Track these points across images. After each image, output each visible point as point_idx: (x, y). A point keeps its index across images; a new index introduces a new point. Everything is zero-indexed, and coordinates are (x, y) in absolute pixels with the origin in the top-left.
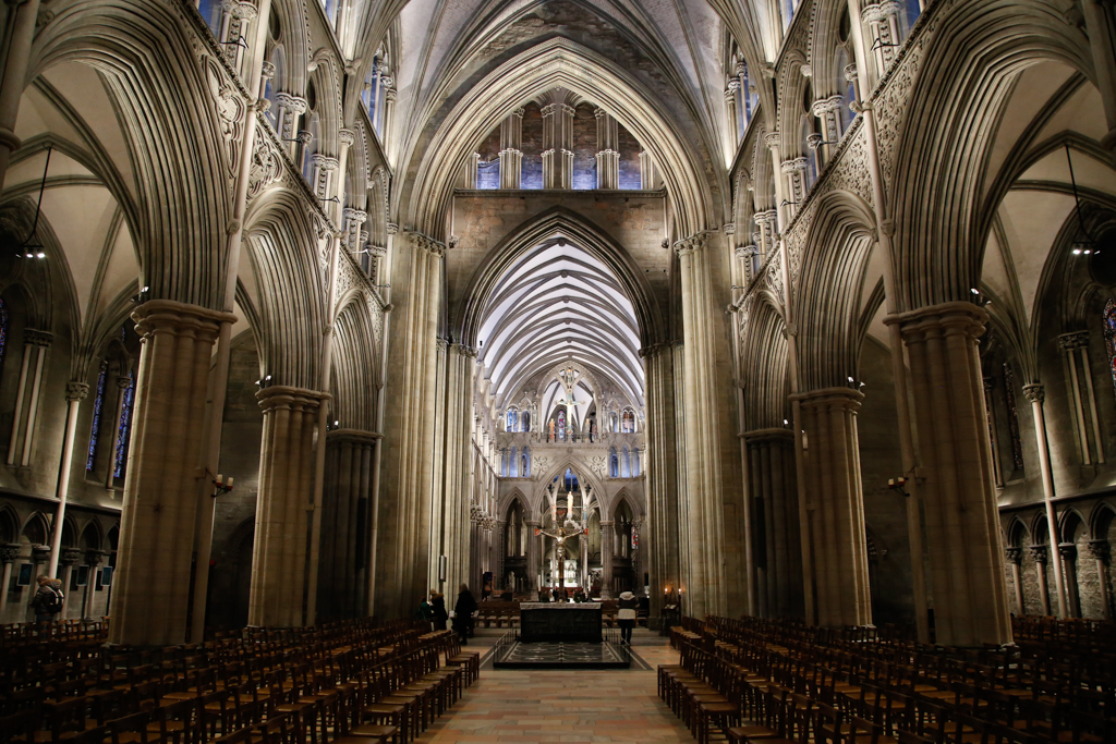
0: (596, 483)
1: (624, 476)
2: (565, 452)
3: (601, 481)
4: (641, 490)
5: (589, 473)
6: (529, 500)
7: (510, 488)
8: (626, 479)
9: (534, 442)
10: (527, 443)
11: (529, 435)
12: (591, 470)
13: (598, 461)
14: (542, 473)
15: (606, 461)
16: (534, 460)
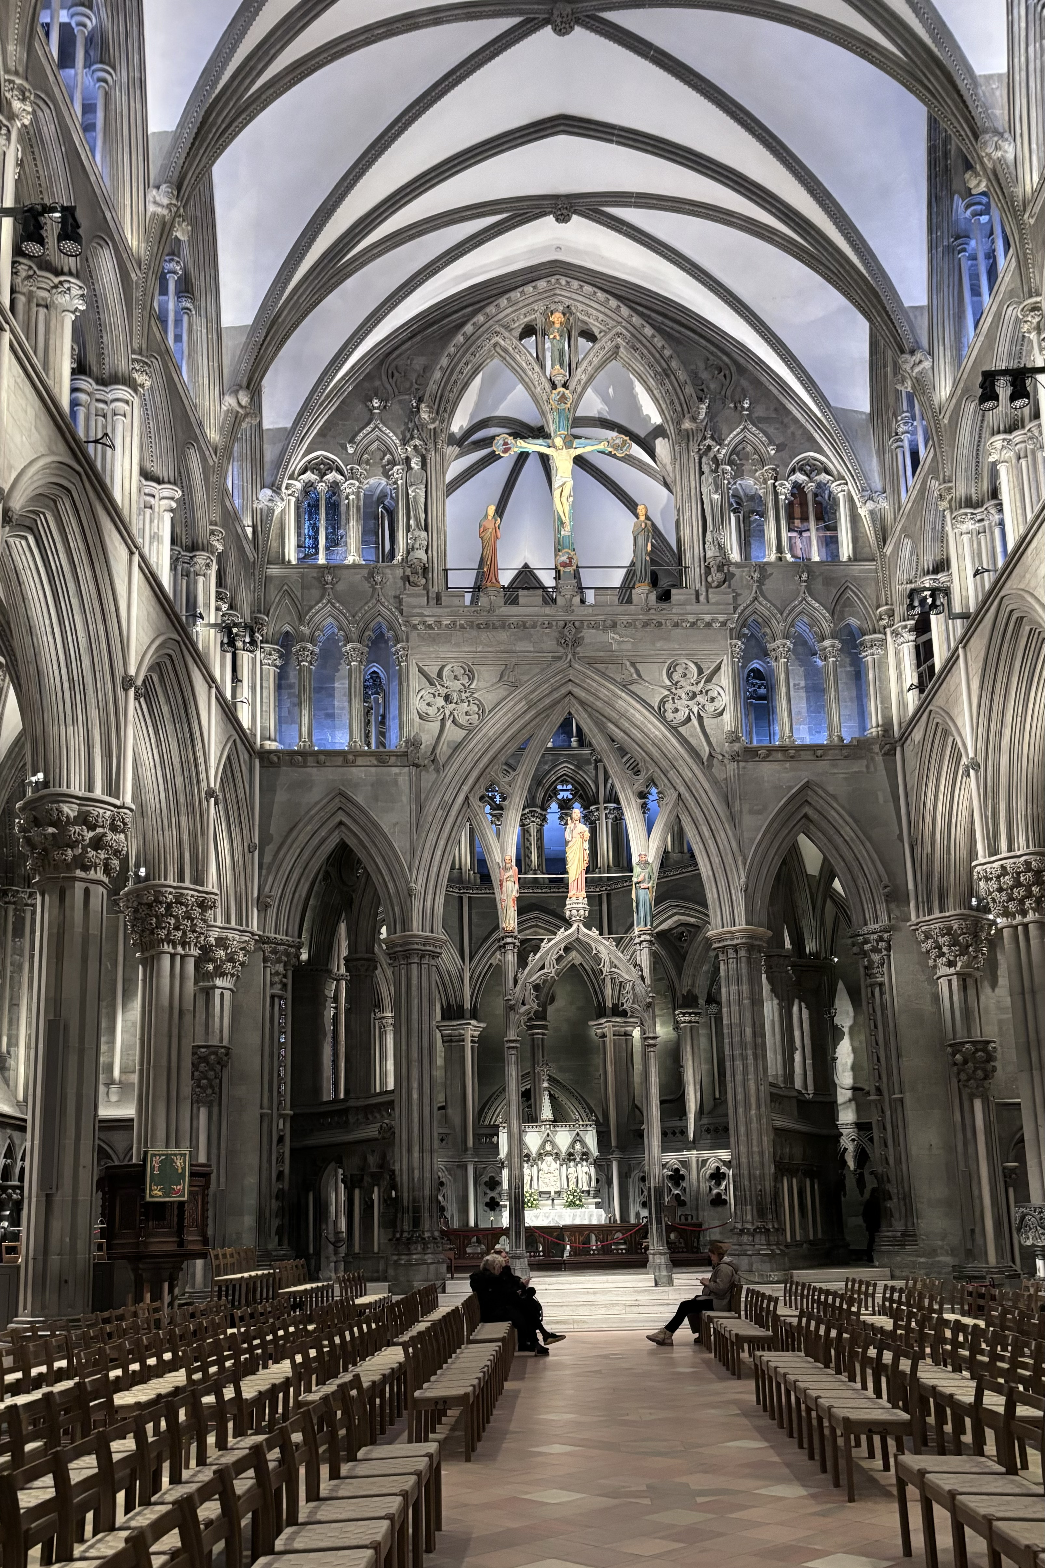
0: (689, 769)
1: (804, 736)
2: (549, 643)
3: (707, 764)
4: (883, 796)
5: (656, 730)
6: (400, 844)
7: (316, 795)
8: (815, 751)
9: (415, 600)
10: (387, 609)
11: (392, 576)
12: (660, 714)
13: (690, 680)
14: (453, 734)
15: (725, 678)
16: (415, 681)
